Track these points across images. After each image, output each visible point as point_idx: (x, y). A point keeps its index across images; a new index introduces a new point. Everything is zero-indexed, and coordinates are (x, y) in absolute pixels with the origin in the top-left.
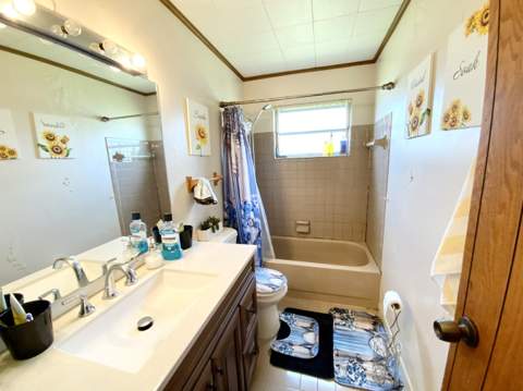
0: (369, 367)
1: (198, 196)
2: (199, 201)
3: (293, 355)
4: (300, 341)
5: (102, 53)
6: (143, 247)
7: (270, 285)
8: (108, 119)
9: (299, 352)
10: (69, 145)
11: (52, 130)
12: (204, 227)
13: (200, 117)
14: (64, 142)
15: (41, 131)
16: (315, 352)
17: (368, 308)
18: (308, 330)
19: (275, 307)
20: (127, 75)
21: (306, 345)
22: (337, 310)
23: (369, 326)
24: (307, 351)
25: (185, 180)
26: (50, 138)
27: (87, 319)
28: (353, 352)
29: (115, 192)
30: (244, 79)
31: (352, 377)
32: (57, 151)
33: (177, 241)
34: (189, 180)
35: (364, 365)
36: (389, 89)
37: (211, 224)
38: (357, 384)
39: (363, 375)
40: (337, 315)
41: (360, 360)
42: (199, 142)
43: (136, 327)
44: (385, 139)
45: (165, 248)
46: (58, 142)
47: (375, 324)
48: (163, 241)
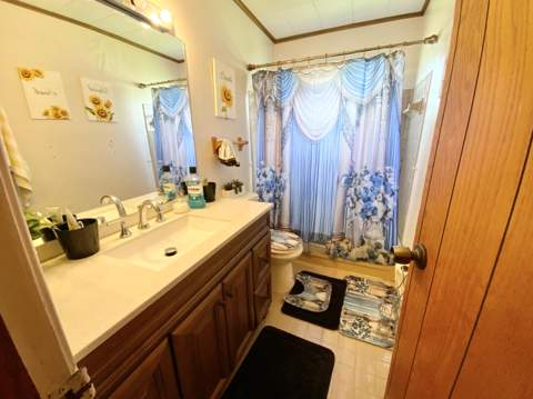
0: (374, 326)
1: (222, 156)
2: (223, 162)
3: (304, 307)
4: (312, 297)
5: (133, 8)
6: (172, 197)
7: (286, 244)
8: (144, 86)
9: (310, 306)
10: (112, 110)
11: (97, 95)
12: (228, 188)
13: (226, 78)
14: (108, 106)
15: (88, 94)
16: (325, 308)
17: (385, 279)
18: (321, 290)
19: (290, 265)
20: (156, 31)
21: (317, 301)
22: (352, 278)
23: (383, 293)
24: (317, 306)
25: (210, 140)
26: (96, 102)
27: (125, 240)
28: (362, 313)
29: (152, 156)
30: (275, 41)
31: (357, 331)
32: (102, 114)
33: (201, 192)
34: (214, 140)
35: (370, 324)
36: (431, 42)
37: (234, 186)
38: (360, 337)
39: (368, 331)
40: (352, 282)
41: (367, 320)
42: (224, 104)
43: (164, 253)
44: (421, 103)
45: (190, 197)
46: (102, 106)
47: (389, 293)
48: (189, 192)
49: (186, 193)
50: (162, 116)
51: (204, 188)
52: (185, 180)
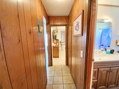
1: (118, 44)
8: (101, 29)
49: (106, 50)
50: (103, 35)
51: (111, 50)
52: (106, 48)
